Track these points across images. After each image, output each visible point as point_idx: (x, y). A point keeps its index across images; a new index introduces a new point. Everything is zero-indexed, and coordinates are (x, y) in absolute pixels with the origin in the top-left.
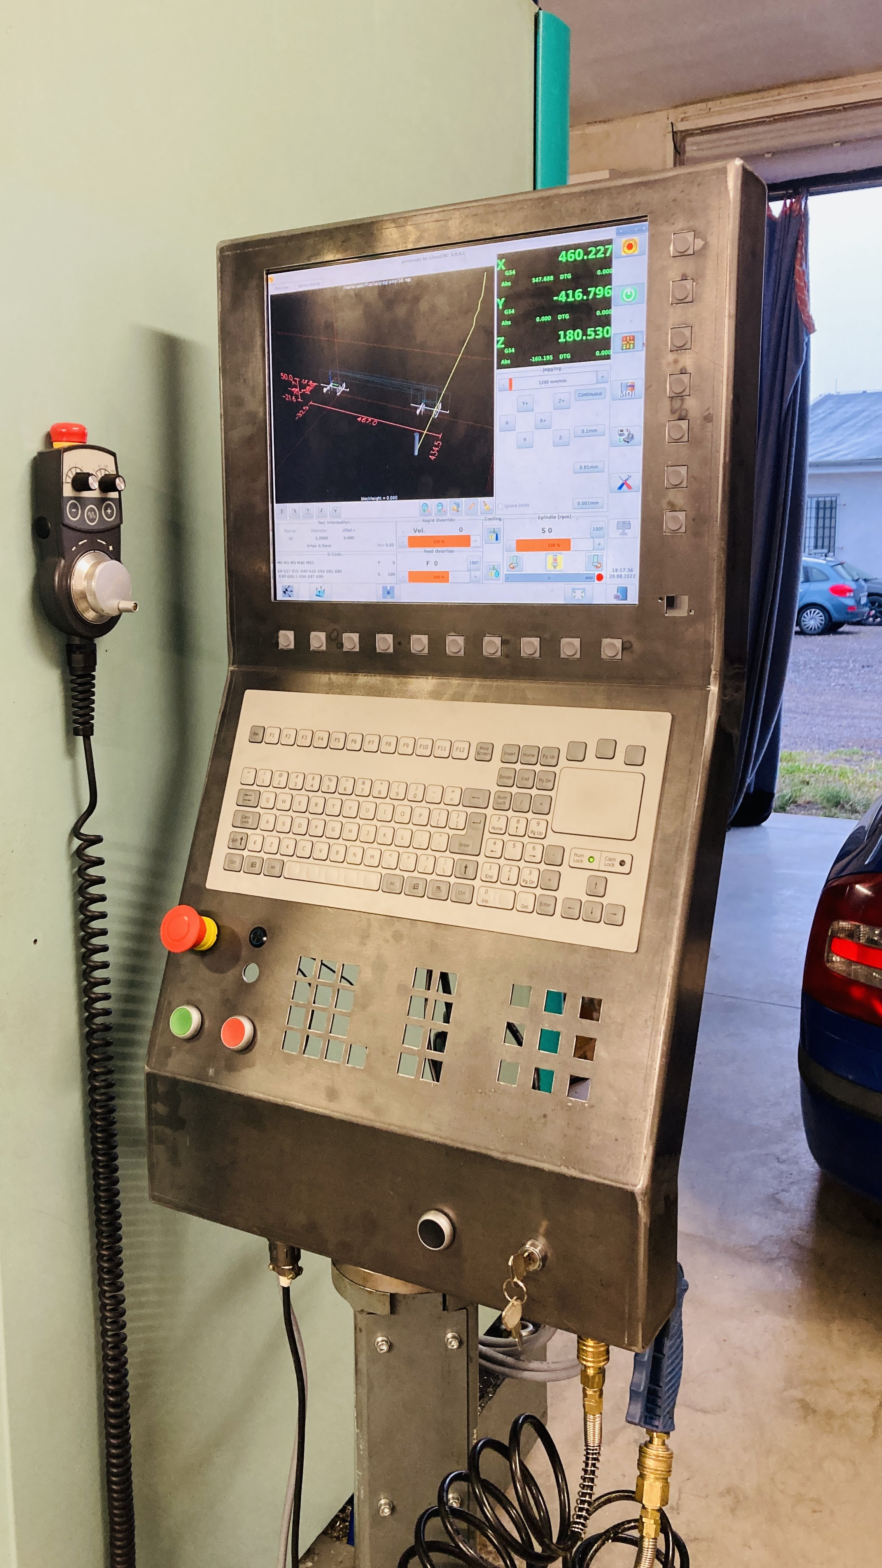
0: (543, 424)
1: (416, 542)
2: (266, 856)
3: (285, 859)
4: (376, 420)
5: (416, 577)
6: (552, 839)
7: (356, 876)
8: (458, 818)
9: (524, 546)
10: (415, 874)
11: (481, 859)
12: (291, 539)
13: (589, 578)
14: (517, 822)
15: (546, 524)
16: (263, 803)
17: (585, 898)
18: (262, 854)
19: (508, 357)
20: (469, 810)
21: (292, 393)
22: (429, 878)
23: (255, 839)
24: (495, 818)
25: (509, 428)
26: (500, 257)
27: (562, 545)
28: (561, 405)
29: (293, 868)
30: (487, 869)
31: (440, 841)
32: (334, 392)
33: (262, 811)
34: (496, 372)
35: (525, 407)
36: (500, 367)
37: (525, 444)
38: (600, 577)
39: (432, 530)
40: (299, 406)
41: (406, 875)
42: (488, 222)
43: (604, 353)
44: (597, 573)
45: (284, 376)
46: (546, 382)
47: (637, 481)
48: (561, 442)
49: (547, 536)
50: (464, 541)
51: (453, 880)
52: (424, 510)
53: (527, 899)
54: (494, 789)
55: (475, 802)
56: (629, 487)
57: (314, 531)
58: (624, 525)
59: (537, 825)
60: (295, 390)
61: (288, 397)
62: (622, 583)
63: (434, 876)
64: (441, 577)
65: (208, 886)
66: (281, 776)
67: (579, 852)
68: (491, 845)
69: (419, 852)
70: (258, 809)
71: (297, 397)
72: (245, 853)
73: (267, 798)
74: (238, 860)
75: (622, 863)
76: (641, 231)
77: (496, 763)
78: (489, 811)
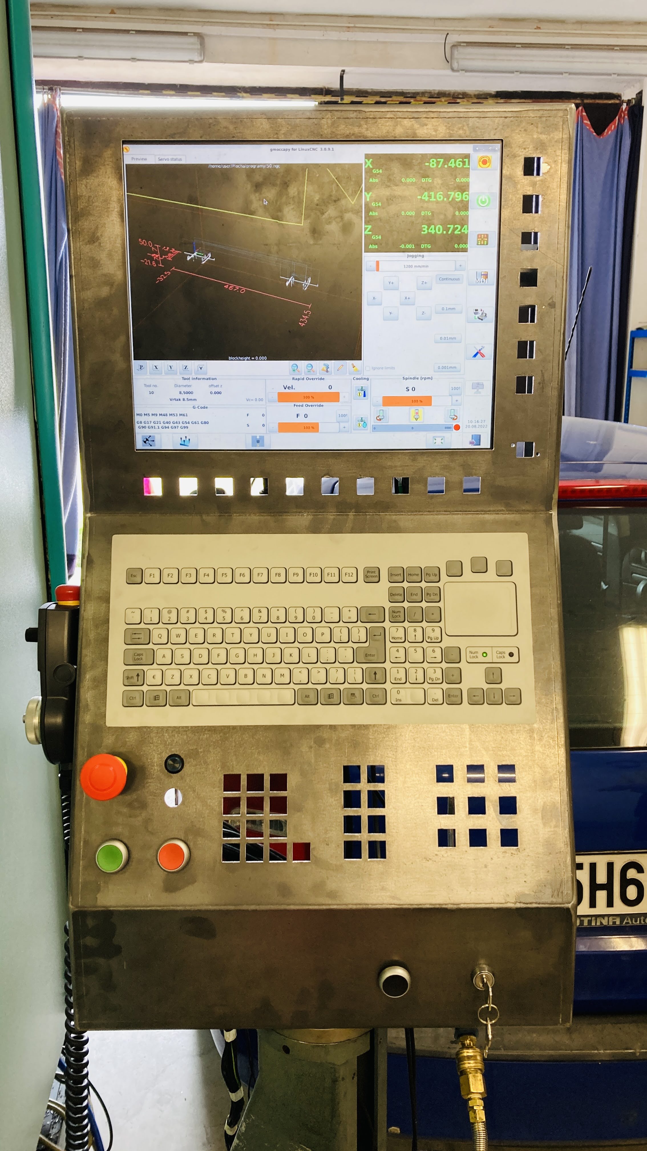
0: (407, 301)
1: (283, 397)
2: (168, 689)
3: (190, 688)
4: (244, 289)
5: (285, 427)
6: (447, 642)
7: (269, 695)
8: (360, 633)
9: (389, 401)
10: (328, 685)
11: (387, 665)
12: (153, 393)
13: (448, 428)
14: (415, 631)
15: (411, 384)
16: (155, 639)
17: (486, 686)
18: (163, 687)
19: (375, 243)
20: (368, 625)
21: (152, 259)
22: (342, 687)
23: (153, 674)
24: (393, 630)
25: (375, 302)
26: (367, 156)
27: (425, 401)
28: (424, 286)
29: (199, 695)
30: (394, 672)
31: (346, 654)
32: (199, 260)
33: (155, 647)
34: (364, 254)
35: (391, 286)
36: (367, 250)
37: (391, 317)
38: (457, 427)
39: (301, 387)
40: (161, 271)
41: (319, 687)
42: (360, 126)
43: (461, 246)
44: (454, 424)
45: (143, 242)
46: (410, 266)
47: (489, 351)
48: (424, 317)
49: (411, 394)
50: (334, 397)
51: (365, 686)
52: (295, 369)
53: (436, 693)
54: (387, 605)
55: (372, 617)
56: (483, 356)
57: (176, 386)
58: (478, 386)
59: (433, 631)
60: (155, 256)
61: (147, 262)
62: (477, 431)
63: (346, 685)
64: (313, 428)
65: (108, 724)
66: (170, 612)
67: (473, 650)
68: (394, 652)
69: (328, 666)
70: (151, 646)
71: (157, 262)
72: (145, 688)
73: (159, 634)
74: (138, 697)
75: (511, 655)
76: (494, 150)
77: (385, 584)
78: (387, 624)
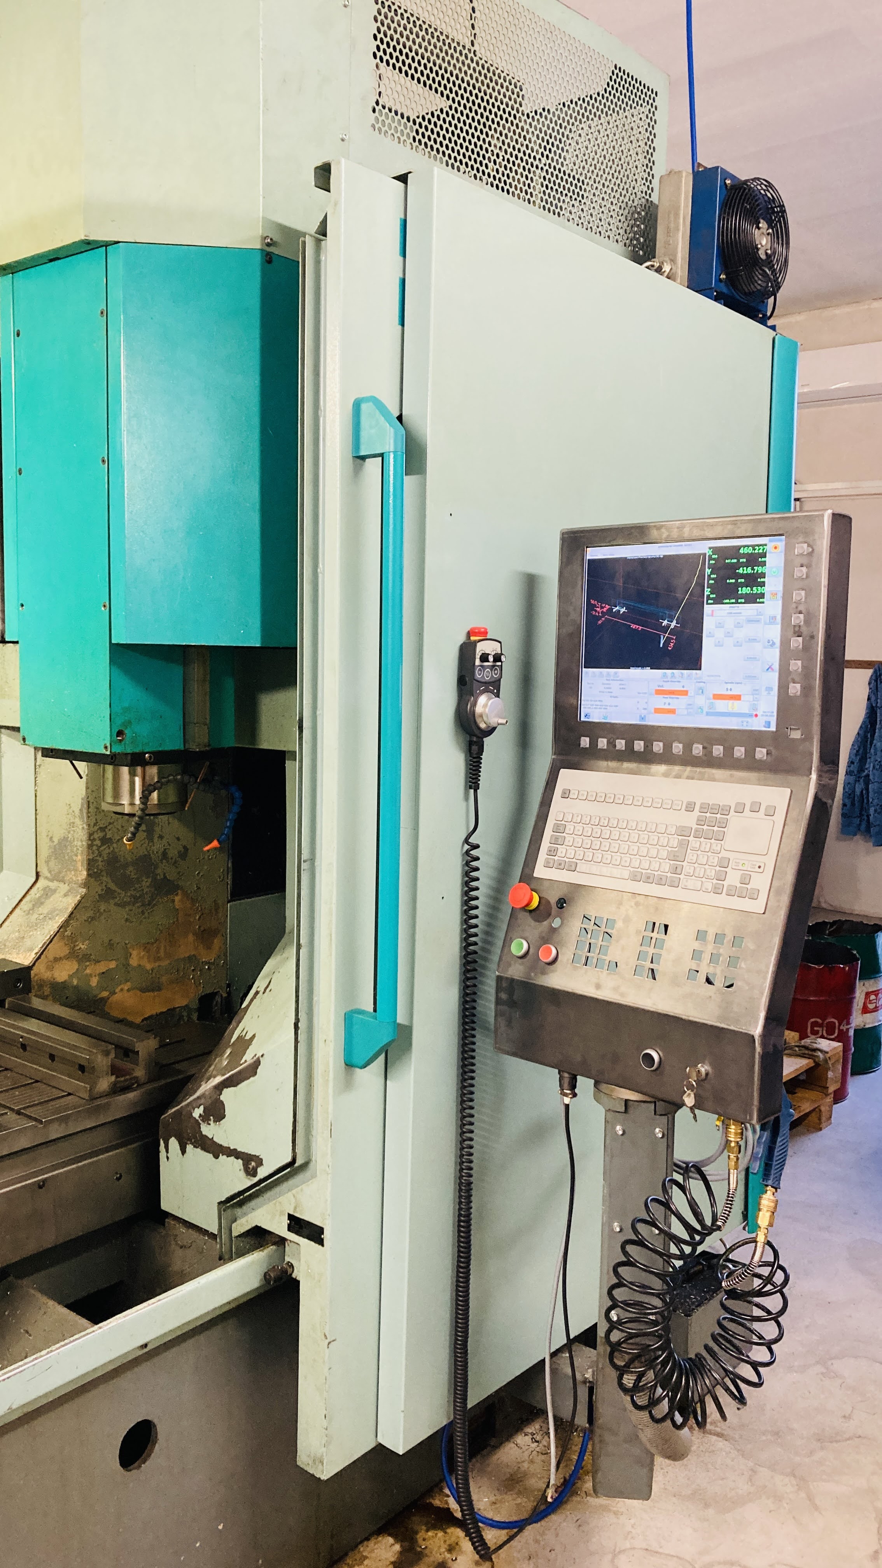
0: (728, 635)
1: (659, 692)
2: (567, 860)
3: (578, 861)
4: (641, 627)
5: (658, 711)
6: (724, 854)
7: (616, 872)
8: (674, 842)
9: (717, 697)
10: (649, 871)
11: (685, 864)
12: (591, 688)
13: (751, 716)
14: (706, 844)
15: (729, 686)
16: (567, 831)
17: (739, 885)
18: (565, 859)
19: (712, 599)
20: (680, 838)
21: (596, 611)
22: (656, 873)
23: (562, 850)
24: (694, 842)
25: (711, 635)
26: (710, 548)
27: (737, 698)
28: (738, 625)
29: (581, 867)
30: (688, 868)
31: (664, 854)
32: (619, 611)
33: (566, 835)
34: (705, 606)
35: (720, 626)
36: (707, 604)
37: (719, 644)
38: (756, 715)
39: (667, 687)
40: (599, 618)
41: (644, 871)
42: (704, 530)
43: (761, 600)
44: (755, 713)
45: (592, 602)
46: (731, 613)
47: (776, 666)
48: (738, 644)
49: (729, 693)
50: (685, 693)
51: (669, 875)
52: (665, 675)
53: (709, 886)
54: (695, 826)
55: (684, 833)
56: (772, 669)
57: (603, 684)
58: (769, 689)
59: (716, 845)
60: (598, 609)
61: (594, 613)
62: (768, 719)
63: (659, 873)
64: (672, 711)
65: (535, 875)
66: (578, 816)
67: (737, 861)
68: (691, 856)
69: (651, 859)
70: (564, 834)
71: (599, 613)
72: (556, 858)
73: (570, 828)
74: (552, 862)
75: (759, 867)
76: (781, 540)
77: (696, 812)
78: (691, 838)
